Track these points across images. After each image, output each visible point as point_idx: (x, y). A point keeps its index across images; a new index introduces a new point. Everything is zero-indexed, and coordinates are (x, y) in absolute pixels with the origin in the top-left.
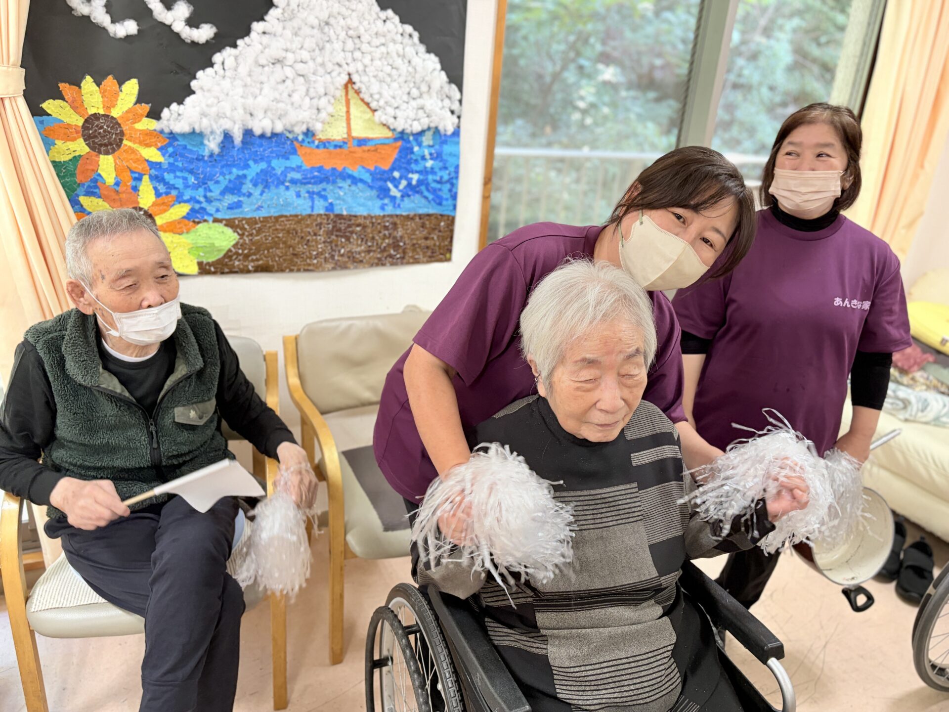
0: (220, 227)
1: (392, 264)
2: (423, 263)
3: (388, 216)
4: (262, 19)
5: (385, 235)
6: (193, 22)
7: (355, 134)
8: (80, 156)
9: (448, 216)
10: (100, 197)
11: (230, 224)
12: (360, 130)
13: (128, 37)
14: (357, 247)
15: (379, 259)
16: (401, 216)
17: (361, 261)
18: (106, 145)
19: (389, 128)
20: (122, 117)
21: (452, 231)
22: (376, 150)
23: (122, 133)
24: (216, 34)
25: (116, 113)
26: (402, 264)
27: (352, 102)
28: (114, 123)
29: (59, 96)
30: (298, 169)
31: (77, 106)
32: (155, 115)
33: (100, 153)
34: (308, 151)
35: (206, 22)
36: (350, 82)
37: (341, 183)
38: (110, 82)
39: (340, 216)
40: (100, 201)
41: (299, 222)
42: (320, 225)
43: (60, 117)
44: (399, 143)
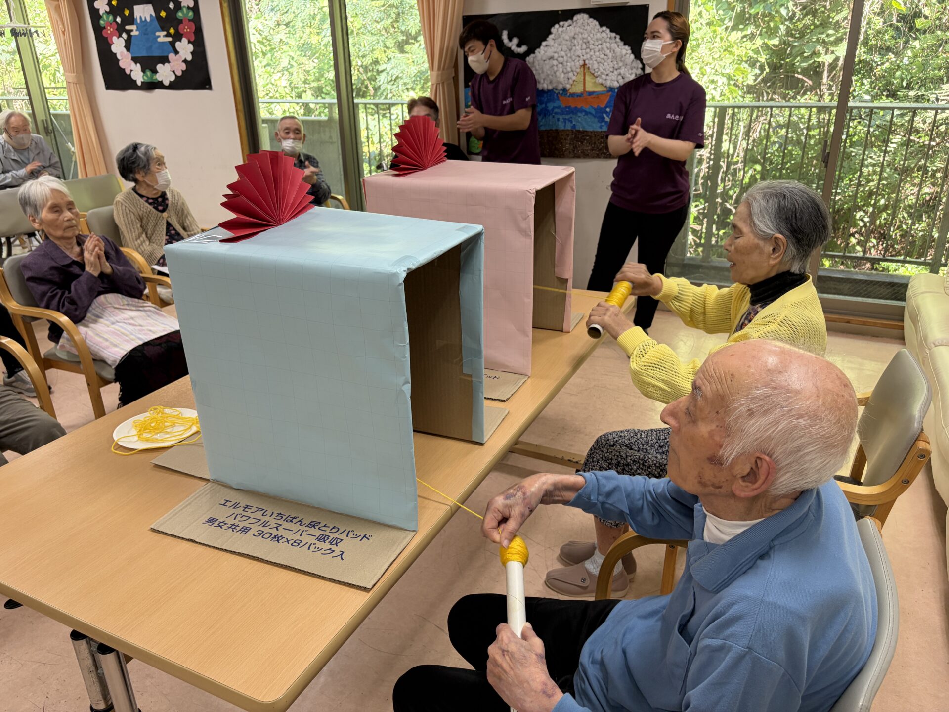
7: (587, 90)
12: (590, 88)
14: (587, 148)
17: (588, 155)
19: (604, 86)
22: (598, 98)
24: (528, 49)
27: (586, 74)
30: (559, 107)
34: (565, 99)
35: (524, 44)
36: (584, 65)
37: (579, 114)
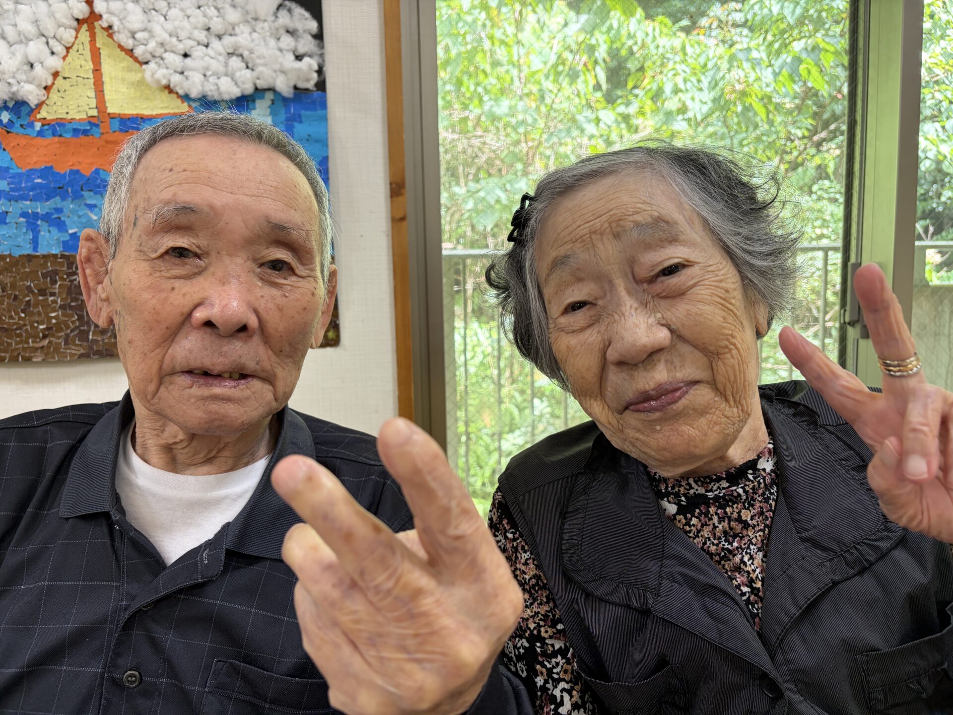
12: (122, 102)
19: (176, 93)
27: (104, 53)
34: (23, 142)
36: (92, 14)
37: (91, 198)
41: (7, 268)
42: (52, 275)
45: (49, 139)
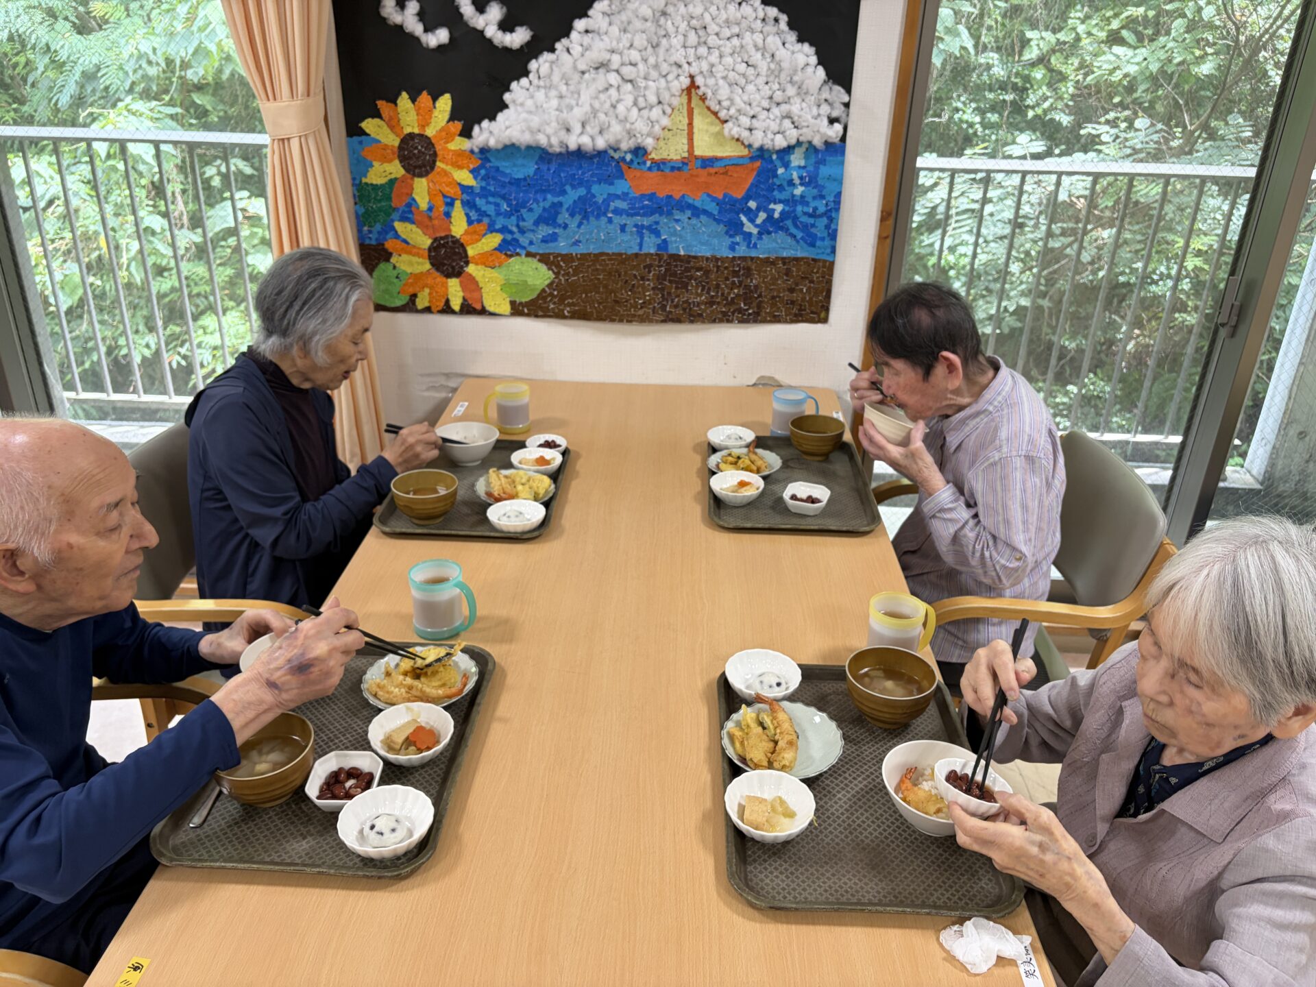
0: (534, 263)
1: (742, 321)
2: (786, 322)
3: (740, 258)
4: (585, 15)
5: (733, 282)
6: (506, 26)
7: (698, 152)
8: (396, 179)
9: (825, 261)
10: (413, 222)
11: (544, 259)
12: (704, 147)
13: (441, 47)
14: (696, 297)
15: (725, 314)
16: (758, 258)
17: (700, 315)
18: (420, 167)
19: (743, 143)
20: (435, 136)
21: (829, 283)
22: (726, 173)
23: (435, 154)
24: (533, 37)
25: (430, 132)
26: (756, 321)
27: (696, 112)
28: (427, 142)
29: (377, 114)
31: (394, 125)
32: (466, 133)
33: (414, 175)
34: (638, 174)
35: (521, 25)
36: (693, 86)
38: (425, 97)
39: (676, 257)
40: (414, 227)
41: (623, 262)
42: (649, 267)
43: (378, 137)
44: (758, 164)
45: (655, 173)
